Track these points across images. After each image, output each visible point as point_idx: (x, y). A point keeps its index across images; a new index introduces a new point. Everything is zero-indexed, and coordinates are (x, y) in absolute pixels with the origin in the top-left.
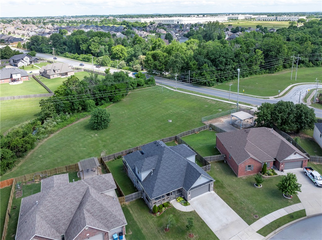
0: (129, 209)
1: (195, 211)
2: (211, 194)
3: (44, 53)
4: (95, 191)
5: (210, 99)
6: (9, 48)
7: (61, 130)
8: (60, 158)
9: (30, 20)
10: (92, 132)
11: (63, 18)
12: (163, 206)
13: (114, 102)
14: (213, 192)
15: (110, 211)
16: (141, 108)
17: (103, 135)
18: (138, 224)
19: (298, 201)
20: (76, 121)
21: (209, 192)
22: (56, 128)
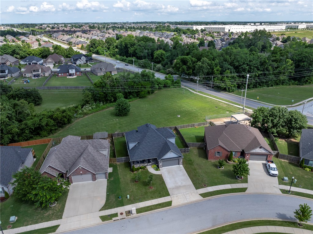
0: (118, 166)
1: (161, 174)
2: (180, 166)
3: (100, 54)
4: (93, 148)
5: (224, 103)
6: (72, 48)
7: (94, 114)
8: (86, 131)
9: (97, 25)
10: (115, 117)
11: (125, 23)
12: (141, 168)
13: (140, 98)
14: (181, 166)
15: (99, 161)
16: (160, 104)
17: (122, 120)
18: (119, 175)
19: (246, 181)
20: (107, 109)
21: (178, 165)
22: (90, 112)
